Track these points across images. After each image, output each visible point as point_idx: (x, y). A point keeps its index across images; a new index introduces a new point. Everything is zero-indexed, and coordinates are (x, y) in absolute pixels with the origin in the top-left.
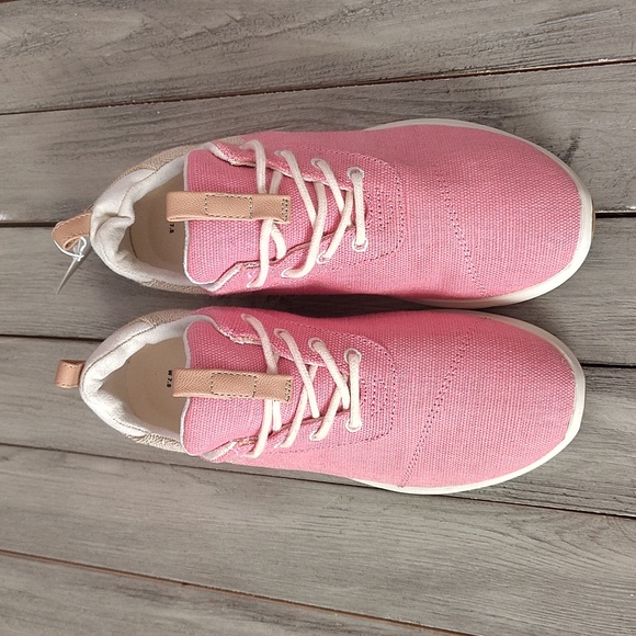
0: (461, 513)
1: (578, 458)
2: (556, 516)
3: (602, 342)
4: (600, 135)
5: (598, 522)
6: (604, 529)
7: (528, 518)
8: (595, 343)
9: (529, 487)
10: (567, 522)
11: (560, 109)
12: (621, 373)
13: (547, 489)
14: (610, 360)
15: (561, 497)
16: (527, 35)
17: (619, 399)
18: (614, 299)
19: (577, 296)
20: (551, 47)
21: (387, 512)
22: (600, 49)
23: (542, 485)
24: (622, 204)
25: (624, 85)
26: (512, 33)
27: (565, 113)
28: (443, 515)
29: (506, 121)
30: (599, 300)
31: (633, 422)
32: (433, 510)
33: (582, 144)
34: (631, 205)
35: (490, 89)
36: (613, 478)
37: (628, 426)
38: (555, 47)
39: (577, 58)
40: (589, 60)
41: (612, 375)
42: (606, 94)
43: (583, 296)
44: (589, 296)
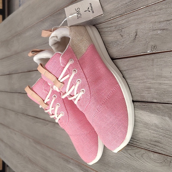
2: (134, 148)
3: (143, 94)
4: (142, 30)
5: (143, 151)
6: (144, 154)
7: (129, 148)
8: (141, 95)
10: (137, 151)
11: (133, 24)
12: (147, 104)
13: (132, 140)
14: (144, 100)
15: (135, 143)
16: (126, 4)
17: (147, 113)
18: (145, 81)
19: (137, 80)
20: (131, 6)
22: (141, 4)
24: (146, 51)
25: (146, 14)
26: (123, 4)
27: (134, 25)
29: (123, 29)
30: (142, 81)
31: (150, 120)
33: (138, 33)
35: (120, 21)
36: (146, 138)
37: (149, 121)
39: (136, 8)
40: (139, 8)
41: (145, 105)
42: (143, 18)
43: (139, 80)
44: (140, 80)
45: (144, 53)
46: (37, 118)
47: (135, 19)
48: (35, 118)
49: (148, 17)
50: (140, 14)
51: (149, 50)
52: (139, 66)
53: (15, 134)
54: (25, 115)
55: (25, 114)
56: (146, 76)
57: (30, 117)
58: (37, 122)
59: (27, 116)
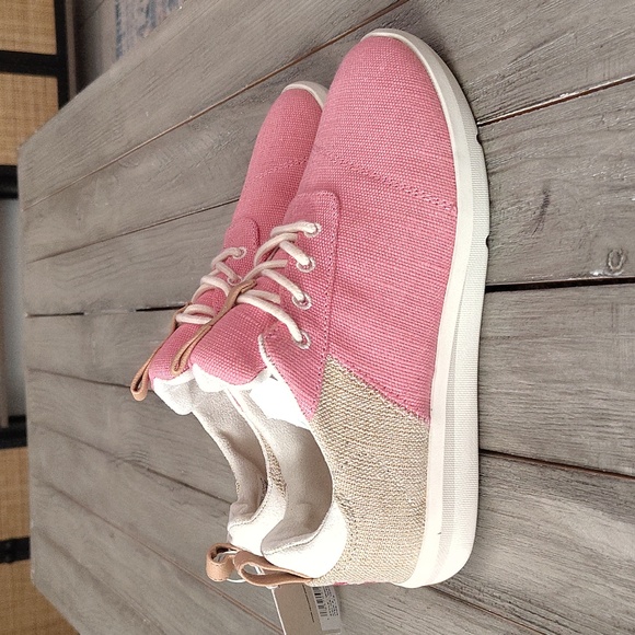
0: (479, 624)
1: (565, 579)
3: (578, 440)
4: (566, 186)
8: (573, 440)
9: (528, 606)
11: (534, 159)
13: (543, 612)
14: (585, 462)
15: (555, 625)
16: (504, 77)
17: (596, 513)
18: (586, 386)
19: (556, 382)
20: (522, 88)
21: (430, 612)
22: (560, 83)
23: (539, 606)
24: (586, 270)
25: (583, 123)
26: (492, 77)
27: (537, 163)
28: (467, 624)
30: (573, 388)
32: (460, 616)
33: (552, 198)
34: (593, 270)
36: (596, 611)
37: (605, 547)
38: (525, 87)
39: (543, 97)
40: (553, 98)
41: (588, 481)
42: (569, 136)
43: (560, 382)
44: (565, 382)
45: (579, 276)
46: (187, 485)
47: (538, 141)
48: (178, 486)
49: (590, 133)
50: (561, 121)
51: (599, 268)
52: (561, 326)
53: (112, 536)
54: (144, 471)
55: (143, 467)
56: (588, 369)
57: (161, 480)
58: (186, 503)
59: (152, 475)
